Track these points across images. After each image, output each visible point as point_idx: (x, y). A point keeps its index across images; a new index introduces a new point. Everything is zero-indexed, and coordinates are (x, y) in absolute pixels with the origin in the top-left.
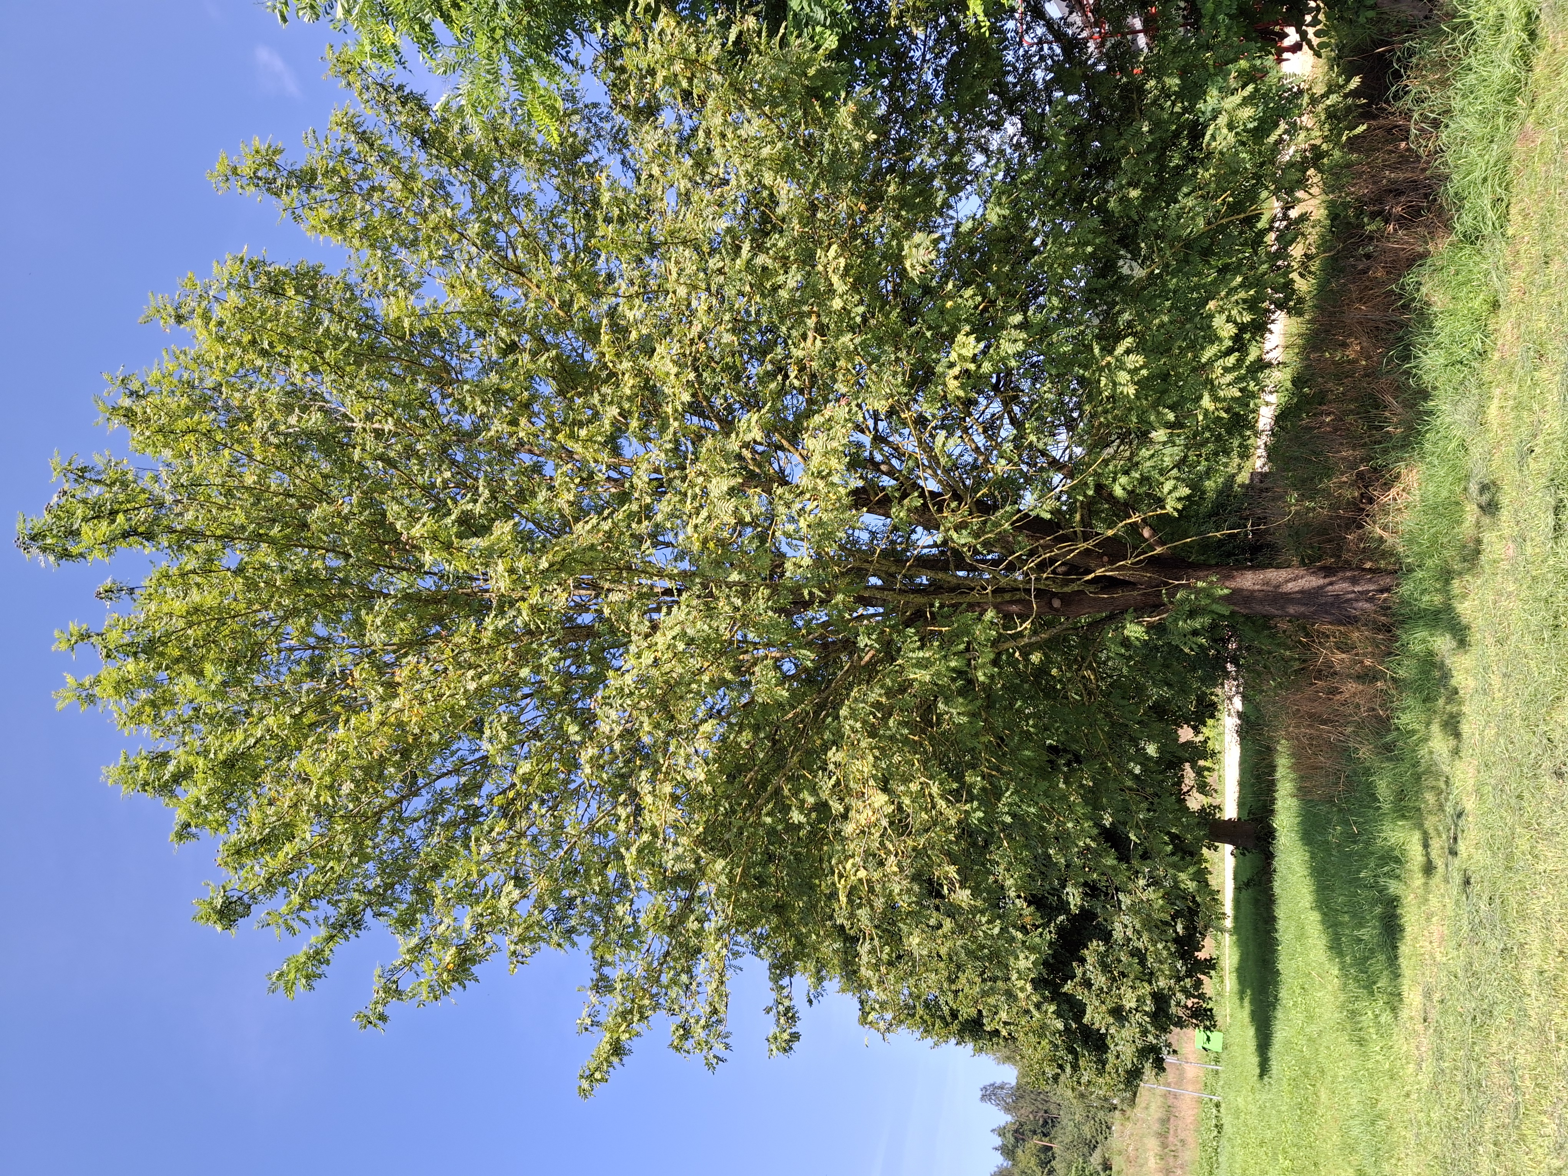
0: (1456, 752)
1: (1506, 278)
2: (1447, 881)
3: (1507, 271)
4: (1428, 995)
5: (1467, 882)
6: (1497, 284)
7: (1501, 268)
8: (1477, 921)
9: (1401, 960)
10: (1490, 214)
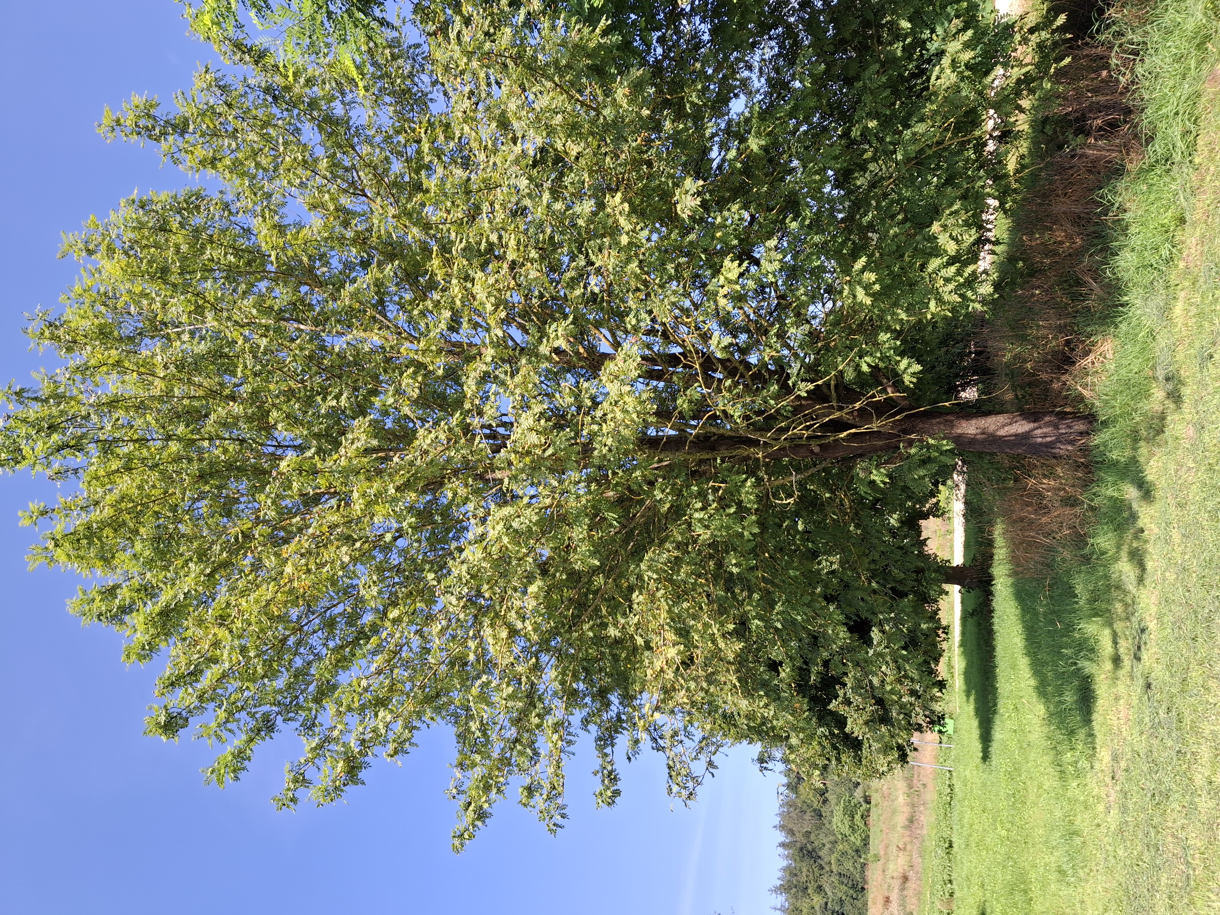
0: (1141, 580)
1: (1192, 200)
2: (1132, 677)
3: (1193, 193)
4: (1115, 758)
5: (1149, 686)
6: (1185, 204)
7: (1188, 190)
8: (1157, 720)
9: (1094, 723)
10: (1179, 144)
